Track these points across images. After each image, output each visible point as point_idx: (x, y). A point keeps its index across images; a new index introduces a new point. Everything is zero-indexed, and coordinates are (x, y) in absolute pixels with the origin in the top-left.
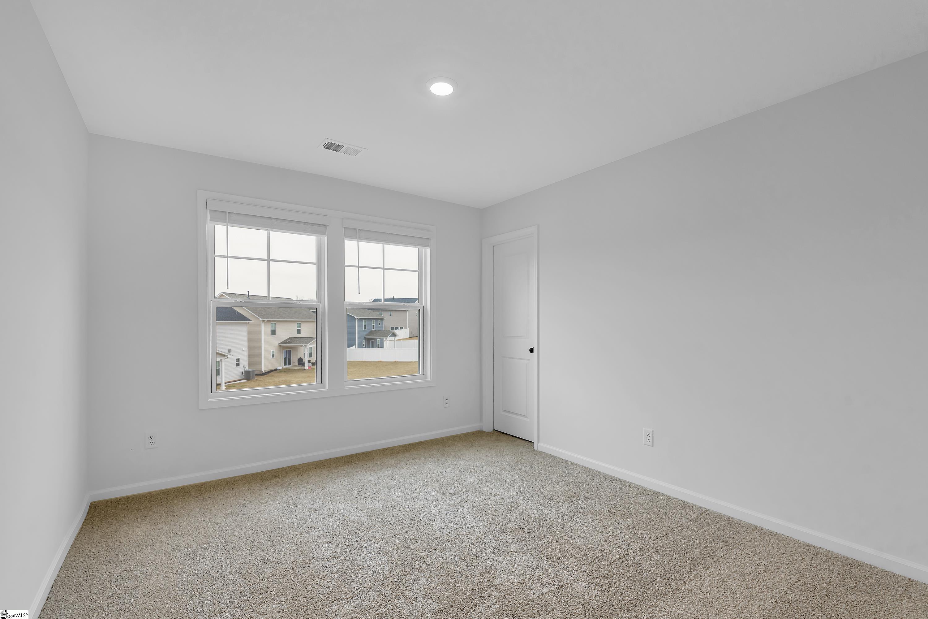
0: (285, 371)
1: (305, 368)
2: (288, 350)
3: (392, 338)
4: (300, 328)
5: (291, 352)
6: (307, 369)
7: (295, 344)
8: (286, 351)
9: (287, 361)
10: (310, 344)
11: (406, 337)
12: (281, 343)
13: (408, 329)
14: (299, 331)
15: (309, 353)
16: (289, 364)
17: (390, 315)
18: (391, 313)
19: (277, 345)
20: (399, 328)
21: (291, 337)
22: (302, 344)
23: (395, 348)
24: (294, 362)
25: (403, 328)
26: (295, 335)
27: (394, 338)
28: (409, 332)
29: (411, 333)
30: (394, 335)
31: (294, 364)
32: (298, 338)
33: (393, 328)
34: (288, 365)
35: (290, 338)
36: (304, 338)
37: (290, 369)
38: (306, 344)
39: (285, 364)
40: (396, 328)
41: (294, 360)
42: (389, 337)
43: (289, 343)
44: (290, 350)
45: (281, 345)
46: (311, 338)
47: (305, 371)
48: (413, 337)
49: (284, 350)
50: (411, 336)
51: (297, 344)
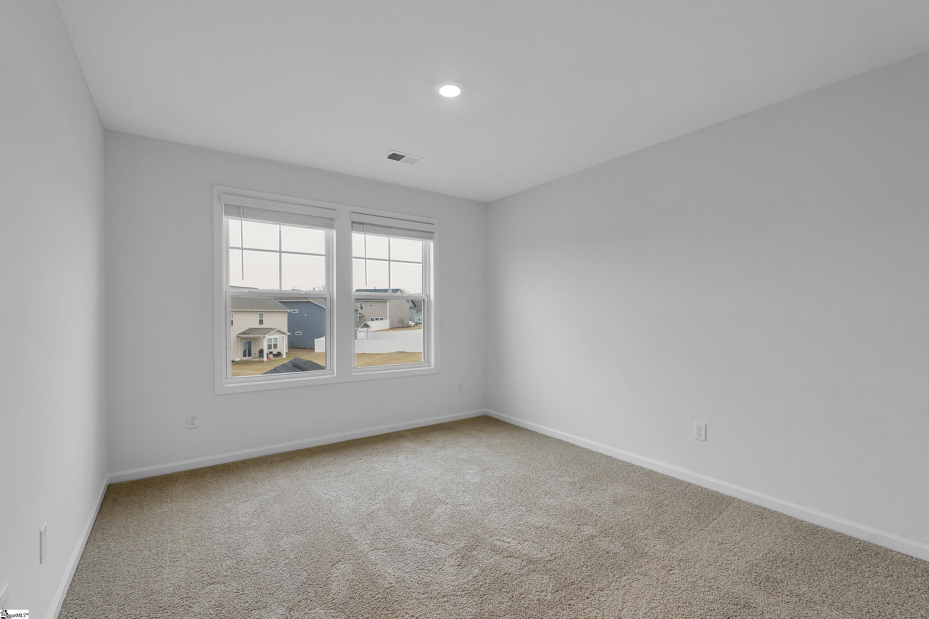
0: (242, 362)
1: (264, 360)
2: (248, 342)
3: (365, 329)
4: (263, 318)
5: (252, 343)
6: (266, 360)
7: (254, 335)
8: (246, 342)
9: (248, 352)
10: (268, 335)
11: (386, 329)
12: (239, 334)
13: (388, 320)
14: (261, 322)
15: (268, 345)
16: (250, 355)
17: (371, 306)
18: (371, 304)
19: (235, 335)
20: (379, 319)
21: (252, 327)
22: (260, 336)
23: (367, 339)
24: (255, 354)
25: (383, 319)
26: (257, 325)
27: (367, 329)
28: (390, 323)
29: (391, 323)
30: (367, 326)
31: (255, 355)
32: (259, 328)
33: (373, 319)
34: (248, 357)
35: (250, 329)
36: (264, 329)
37: (247, 361)
38: (264, 335)
39: (245, 355)
40: (376, 319)
41: (255, 351)
42: (361, 328)
43: (248, 334)
44: (251, 341)
45: (239, 336)
46: (271, 328)
47: (264, 362)
48: (394, 328)
49: (243, 341)
50: (392, 327)
51: (255, 335)
